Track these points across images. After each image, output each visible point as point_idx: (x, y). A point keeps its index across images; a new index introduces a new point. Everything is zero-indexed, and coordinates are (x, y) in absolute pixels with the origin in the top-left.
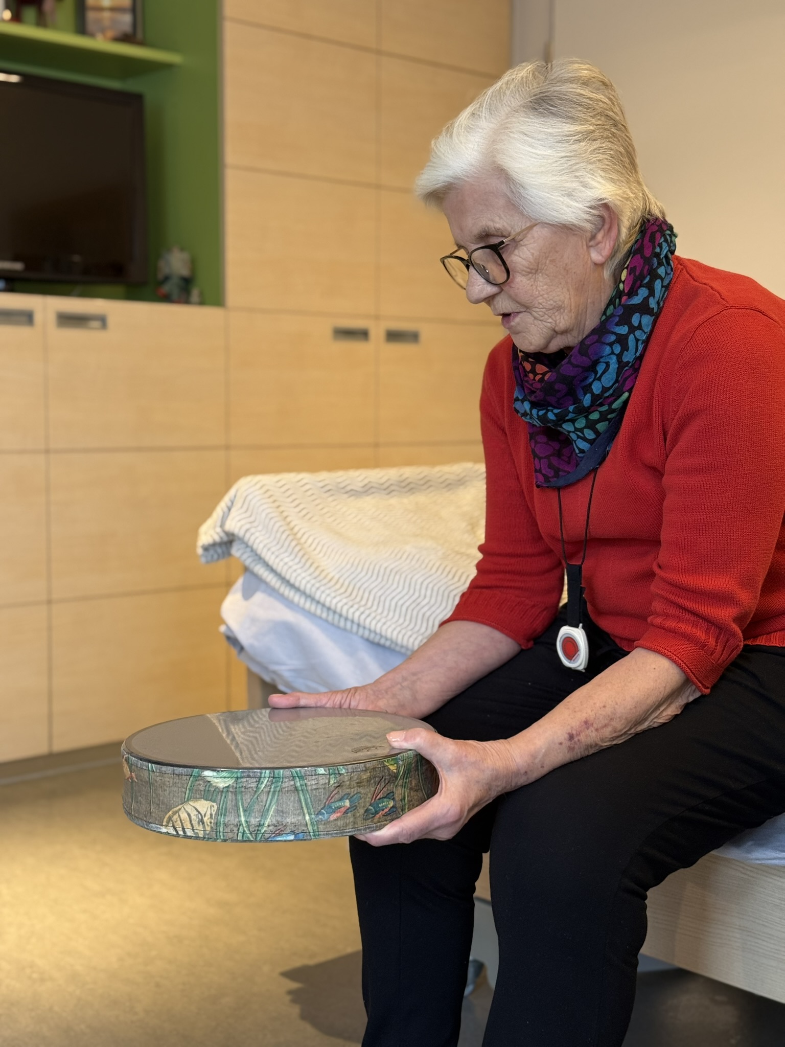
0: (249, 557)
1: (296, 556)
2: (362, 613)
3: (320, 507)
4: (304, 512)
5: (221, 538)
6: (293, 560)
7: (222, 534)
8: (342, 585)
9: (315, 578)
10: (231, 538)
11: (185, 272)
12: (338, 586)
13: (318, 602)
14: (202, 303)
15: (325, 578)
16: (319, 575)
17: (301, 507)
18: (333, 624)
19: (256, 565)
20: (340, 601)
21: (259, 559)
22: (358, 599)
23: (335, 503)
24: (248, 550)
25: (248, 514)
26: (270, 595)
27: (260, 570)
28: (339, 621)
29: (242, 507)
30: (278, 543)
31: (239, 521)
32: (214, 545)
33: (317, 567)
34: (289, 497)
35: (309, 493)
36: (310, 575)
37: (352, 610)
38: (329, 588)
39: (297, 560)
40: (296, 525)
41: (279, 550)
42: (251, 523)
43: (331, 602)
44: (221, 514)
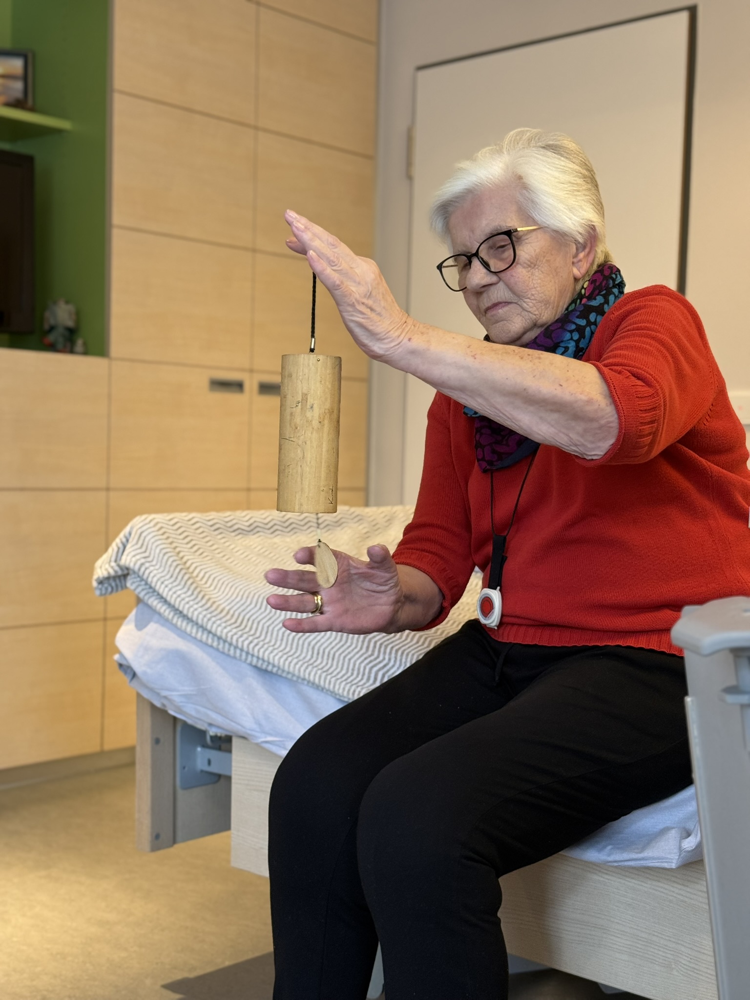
0: (143, 590)
1: (189, 589)
2: (251, 642)
3: (210, 544)
4: (195, 548)
5: (116, 572)
6: (185, 593)
7: (117, 568)
8: (233, 616)
9: (207, 610)
10: (126, 572)
11: (70, 323)
12: (228, 617)
13: (210, 632)
14: (86, 353)
15: (216, 609)
16: (211, 606)
17: (193, 543)
18: (223, 653)
19: (149, 598)
20: (230, 631)
21: (153, 591)
22: (247, 629)
23: (223, 541)
24: (143, 583)
25: (143, 549)
26: (163, 625)
27: (154, 602)
28: (229, 650)
29: (137, 543)
30: (172, 576)
31: (134, 556)
32: (108, 578)
33: (209, 600)
34: (180, 534)
35: (201, 530)
36: (201, 607)
37: (241, 640)
38: (220, 619)
39: (190, 593)
40: (188, 560)
41: (172, 583)
42: (145, 558)
43: (222, 632)
44: (116, 549)
